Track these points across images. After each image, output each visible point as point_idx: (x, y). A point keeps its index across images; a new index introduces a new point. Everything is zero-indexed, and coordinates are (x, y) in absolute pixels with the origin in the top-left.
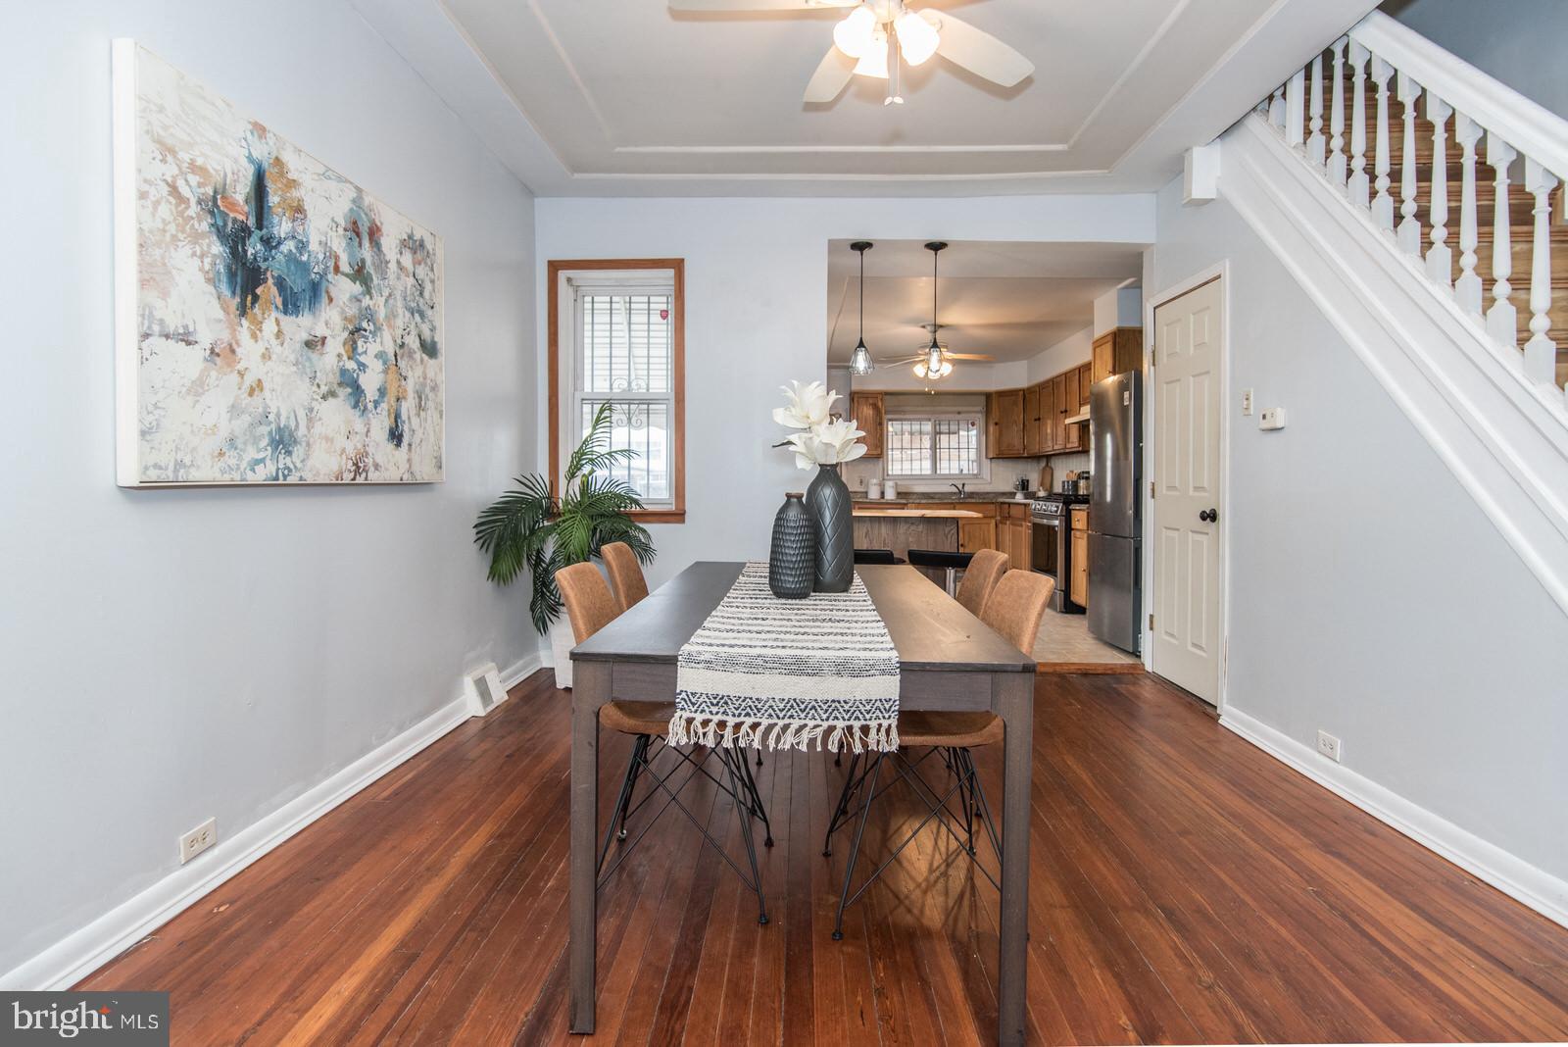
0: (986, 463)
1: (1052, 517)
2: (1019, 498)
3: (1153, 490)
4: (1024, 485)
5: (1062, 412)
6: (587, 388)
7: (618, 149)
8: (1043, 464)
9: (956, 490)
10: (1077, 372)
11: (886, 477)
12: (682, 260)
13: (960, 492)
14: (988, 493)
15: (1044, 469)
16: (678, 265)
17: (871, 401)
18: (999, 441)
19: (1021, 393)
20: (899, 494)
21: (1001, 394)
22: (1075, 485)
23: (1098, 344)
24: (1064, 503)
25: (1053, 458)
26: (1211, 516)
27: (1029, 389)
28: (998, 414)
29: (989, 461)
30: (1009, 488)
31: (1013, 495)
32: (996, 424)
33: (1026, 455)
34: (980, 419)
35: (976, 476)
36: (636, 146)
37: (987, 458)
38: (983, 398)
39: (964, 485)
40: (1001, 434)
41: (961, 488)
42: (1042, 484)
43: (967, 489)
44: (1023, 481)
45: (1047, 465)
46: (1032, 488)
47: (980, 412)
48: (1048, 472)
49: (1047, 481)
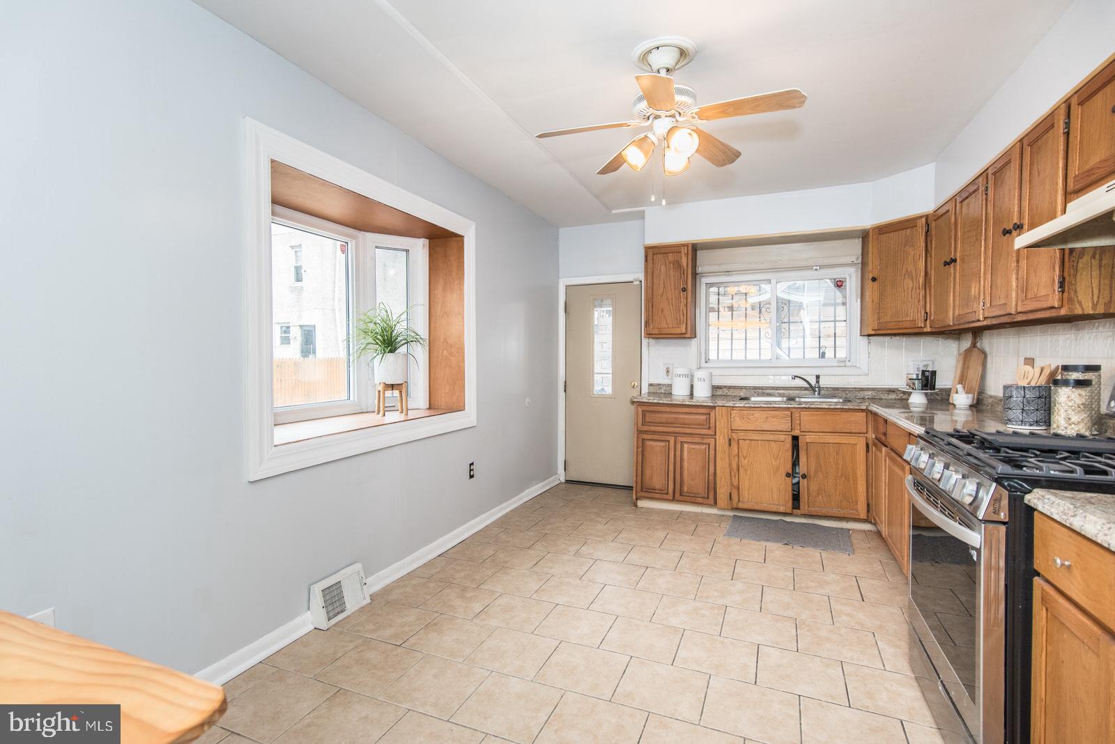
0: (862, 343)
4: (927, 380)
5: (1008, 233)
9: (806, 385)
11: (703, 364)
13: (812, 388)
14: (862, 390)
15: (966, 354)
17: (671, 257)
18: (879, 308)
19: (924, 220)
20: (715, 388)
25: (987, 333)
27: (936, 211)
28: (879, 262)
29: (865, 340)
30: (900, 383)
31: (903, 397)
33: (928, 329)
34: (854, 274)
35: (843, 363)
37: (862, 333)
38: (857, 244)
39: (818, 377)
40: (885, 296)
41: (813, 382)
42: (962, 380)
43: (825, 383)
44: (923, 372)
45: (974, 345)
46: (940, 383)
47: (852, 264)
48: (975, 354)
49: (974, 375)
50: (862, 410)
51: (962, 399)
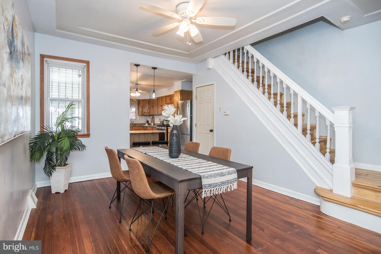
0: (138, 117)
1: (164, 130)
2: (147, 125)
3: (196, 125)
4: (148, 122)
5: (160, 106)
6: (51, 96)
7: (79, 27)
8: (152, 117)
10: (165, 97)
12: (89, 62)
13: (132, 124)
14: (139, 124)
15: (152, 118)
16: (88, 63)
19: (148, 100)
21: (143, 100)
22: (163, 122)
23: (176, 92)
24: (166, 127)
26: (211, 131)
27: (149, 99)
28: (142, 104)
29: (139, 116)
30: (144, 122)
31: (145, 124)
32: (141, 107)
33: (149, 115)
34: (137, 106)
35: (135, 120)
36: (85, 28)
37: (138, 115)
38: (137, 101)
39: (133, 122)
40: (143, 110)
42: (152, 121)
43: (134, 123)
44: (147, 121)
45: (153, 117)
46: (149, 122)
47: (136, 104)
48: (153, 119)
49: (153, 121)
50: (141, 126)
51: (152, 124)
